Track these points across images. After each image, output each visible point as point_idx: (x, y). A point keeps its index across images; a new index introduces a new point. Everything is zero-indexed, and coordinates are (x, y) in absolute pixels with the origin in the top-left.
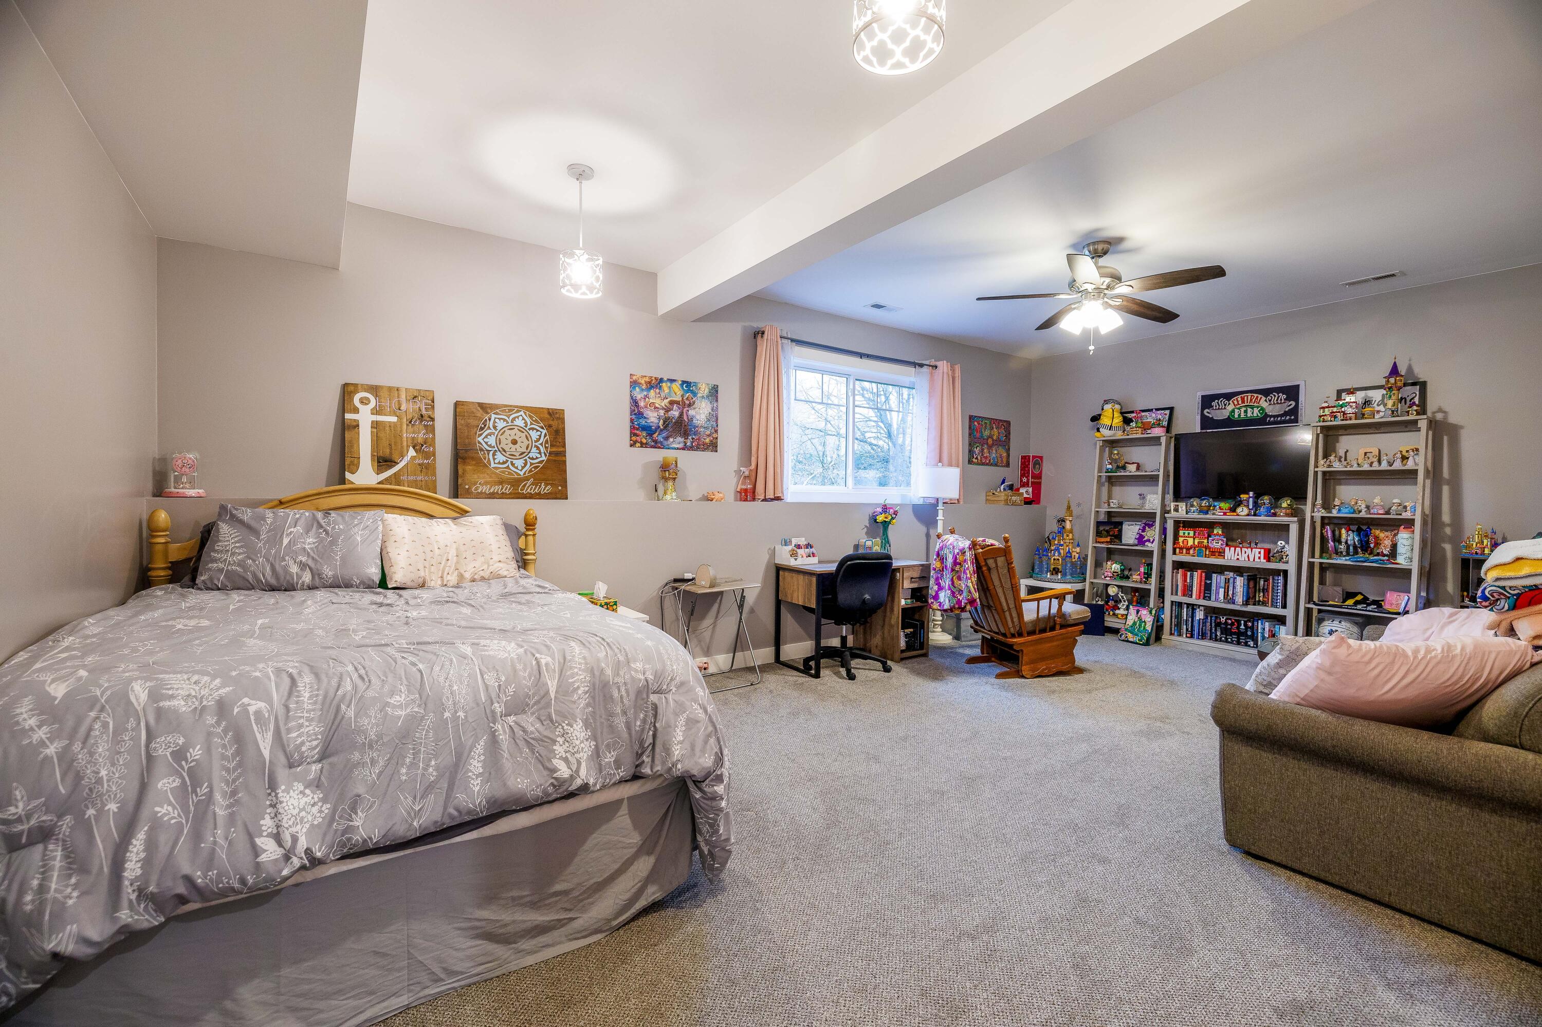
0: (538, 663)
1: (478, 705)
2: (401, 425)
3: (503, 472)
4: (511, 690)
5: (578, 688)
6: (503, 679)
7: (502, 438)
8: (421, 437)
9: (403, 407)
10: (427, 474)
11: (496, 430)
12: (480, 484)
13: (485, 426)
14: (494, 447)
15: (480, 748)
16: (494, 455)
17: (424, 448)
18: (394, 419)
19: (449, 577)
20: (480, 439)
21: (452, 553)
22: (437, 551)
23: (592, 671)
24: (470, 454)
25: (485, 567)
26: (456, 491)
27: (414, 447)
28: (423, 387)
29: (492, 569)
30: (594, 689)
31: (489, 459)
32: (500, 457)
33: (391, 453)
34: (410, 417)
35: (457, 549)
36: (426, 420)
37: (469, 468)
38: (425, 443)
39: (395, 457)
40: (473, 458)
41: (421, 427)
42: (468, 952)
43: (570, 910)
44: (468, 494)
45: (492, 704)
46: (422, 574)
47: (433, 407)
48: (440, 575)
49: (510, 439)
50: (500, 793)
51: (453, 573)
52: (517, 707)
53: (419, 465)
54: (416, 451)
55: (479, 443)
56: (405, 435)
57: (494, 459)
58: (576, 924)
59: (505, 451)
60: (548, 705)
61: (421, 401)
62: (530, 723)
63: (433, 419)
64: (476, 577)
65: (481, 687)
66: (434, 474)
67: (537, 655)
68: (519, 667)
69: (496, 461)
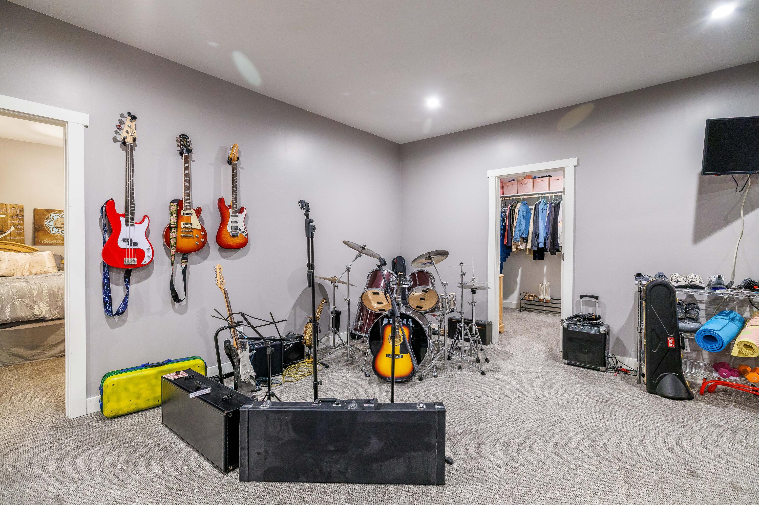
0: (31, 287)
1: (9, 296)
2: (7, 218)
3: (58, 235)
4: (20, 293)
5: (44, 294)
6: (18, 290)
7: (57, 222)
8: (17, 222)
9: (9, 211)
10: (20, 236)
11: (54, 219)
12: (46, 240)
13: (48, 218)
14: (53, 226)
15: (9, 306)
16: (53, 229)
17: (19, 227)
18: (4, 216)
19: (25, 273)
20: (46, 223)
21: (27, 265)
22: (20, 264)
23: (50, 290)
24: (42, 228)
25: (42, 270)
26: (34, 243)
27: (14, 226)
28: (18, 203)
29: (45, 270)
30: (50, 295)
31: (50, 230)
32: (55, 230)
33: (2, 229)
34: (12, 215)
35: (30, 263)
36: (20, 215)
37: (40, 234)
38: (19, 225)
39: (4, 230)
40: (42, 230)
41: (17, 219)
42: (8, 358)
43: (44, 351)
44: (40, 244)
45: (14, 296)
46: (12, 271)
47: (23, 211)
48: (21, 272)
49: (61, 223)
50: (15, 316)
51: (27, 272)
52: (23, 297)
53: (16, 233)
54: (15, 228)
55: (46, 224)
56: (9, 222)
57: (53, 230)
58: (47, 354)
59: (58, 227)
60: (34, 297)
61: (17, 209)
62: (27, 301)
63: (23, 216)
64: (37, 273)
65: (10, 292)
66: (24, 236)
67: (31, 286)
68: (24, 288)
69: (54, 231)
